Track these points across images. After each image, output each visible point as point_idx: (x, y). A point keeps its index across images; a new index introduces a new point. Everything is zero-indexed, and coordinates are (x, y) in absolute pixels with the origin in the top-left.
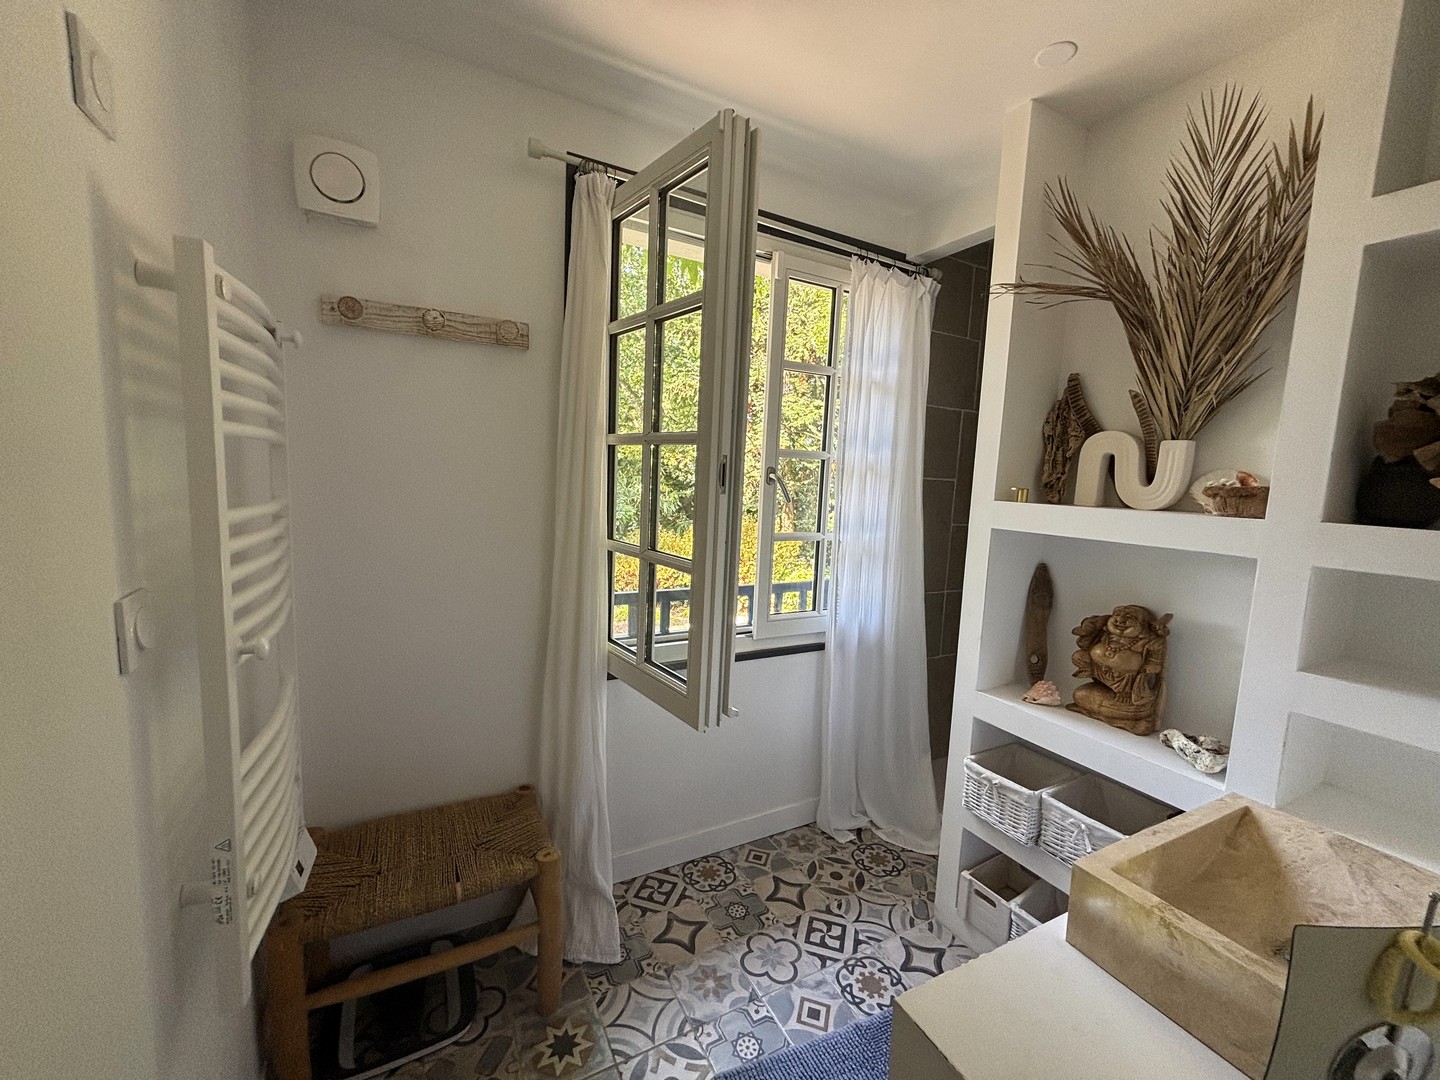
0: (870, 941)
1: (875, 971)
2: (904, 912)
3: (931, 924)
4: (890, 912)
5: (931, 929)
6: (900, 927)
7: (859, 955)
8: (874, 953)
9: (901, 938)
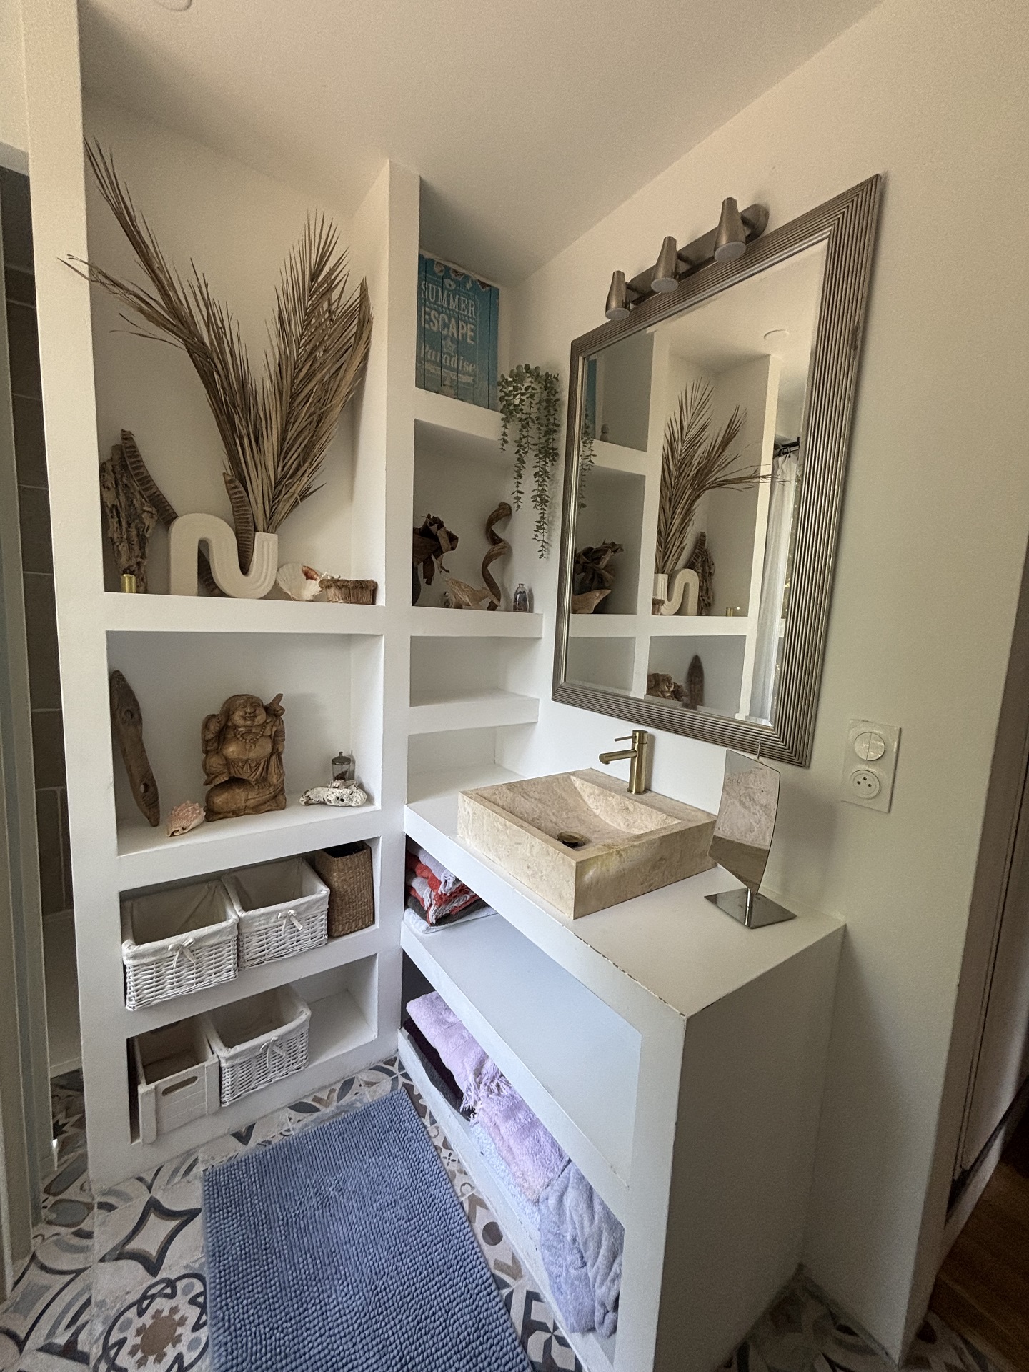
0: (80, 1322)
1: (138, 1323)
2: (57, 1243)
3: (102, 1206)
4: (44, 1268)
5: (109, 1207)
6: (81, 1256)
7: (96, 1351)
8: (107, 1317)
9: (102, 1260)
